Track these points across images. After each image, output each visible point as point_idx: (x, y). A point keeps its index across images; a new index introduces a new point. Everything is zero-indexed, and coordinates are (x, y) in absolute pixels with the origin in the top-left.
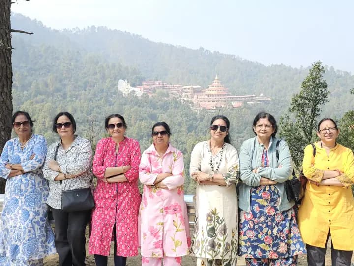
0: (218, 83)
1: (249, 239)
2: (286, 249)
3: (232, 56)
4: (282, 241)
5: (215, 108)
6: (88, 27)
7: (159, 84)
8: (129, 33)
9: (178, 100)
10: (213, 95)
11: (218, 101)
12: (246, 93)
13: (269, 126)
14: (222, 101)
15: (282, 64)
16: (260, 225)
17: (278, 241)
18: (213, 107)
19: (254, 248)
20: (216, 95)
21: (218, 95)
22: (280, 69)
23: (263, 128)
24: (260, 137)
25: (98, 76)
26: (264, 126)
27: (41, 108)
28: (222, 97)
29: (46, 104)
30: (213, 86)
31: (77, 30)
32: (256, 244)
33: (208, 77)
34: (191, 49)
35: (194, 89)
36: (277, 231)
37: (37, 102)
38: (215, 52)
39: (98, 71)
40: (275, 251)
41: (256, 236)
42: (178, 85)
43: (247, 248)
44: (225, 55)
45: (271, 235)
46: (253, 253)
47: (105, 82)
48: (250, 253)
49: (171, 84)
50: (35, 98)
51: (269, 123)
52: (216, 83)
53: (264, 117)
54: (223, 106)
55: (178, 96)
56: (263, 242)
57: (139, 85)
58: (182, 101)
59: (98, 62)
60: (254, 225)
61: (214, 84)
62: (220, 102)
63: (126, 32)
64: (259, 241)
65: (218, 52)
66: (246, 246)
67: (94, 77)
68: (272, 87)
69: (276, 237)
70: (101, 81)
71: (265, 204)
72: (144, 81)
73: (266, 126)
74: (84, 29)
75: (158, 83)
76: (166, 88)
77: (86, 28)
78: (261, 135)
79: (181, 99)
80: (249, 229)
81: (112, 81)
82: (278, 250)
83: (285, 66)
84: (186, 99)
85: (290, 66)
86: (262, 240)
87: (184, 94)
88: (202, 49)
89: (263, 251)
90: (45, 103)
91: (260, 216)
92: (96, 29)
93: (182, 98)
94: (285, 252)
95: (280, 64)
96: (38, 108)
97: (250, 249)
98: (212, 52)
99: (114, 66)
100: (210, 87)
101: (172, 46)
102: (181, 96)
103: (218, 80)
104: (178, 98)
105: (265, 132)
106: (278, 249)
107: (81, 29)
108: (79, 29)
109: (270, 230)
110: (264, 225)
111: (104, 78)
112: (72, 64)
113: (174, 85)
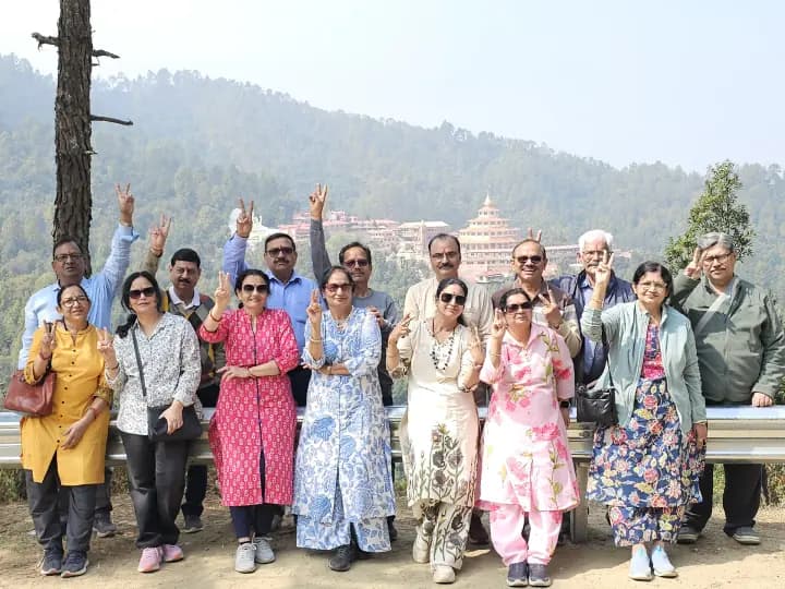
0: (492, 213)
1: (619, 475)
2: (680, 492)
3: (528, 143)
4: (672, 478)
5: (485, 280)
6: (150, 73)
7: (338, 219)
8: (258, 88)
9: (388, 259)
10: (479, 246)
11: (494, 262)
12: (565, 240)
13: (661, 286)
14: (502, 262)
15: (658, 162)
16: (639, 451)
17: (667, 478)
18: (481, 278)
19: (628, 490)
20: (486, 246)
21: (493, 245)
22: (654, 177)
23: (652, 288)
24: (644, 303)
25: (177, 201)
26: (652, 284)
27: (27, 285)
28: (503, 250)
29: (40, 275)
30: (479, 223)
31: (119, 80)
32: (631, 483)
33: (467, 200)
34: (420, 128)
35: (430, 229)
36: (667, 461)
37: (17, 272)
38: (483, 134)
39: (175, 186)
40: (662, 495)
41: (631, 471)
42: (385, 222)
43: (616, 489)
44: (510, 141)
45: (656, 468)
46: (624, 498)
47: (197, 216)
48: (620, 499)
49: (368, 219)
50: (12, 260)
51: (661, 281)
52: (485, 213)
53: (654, 270)
54: (506, 275)
55: (388, 249)
56: (641, 479)
57: (285, 223)
58: (398, 261)
59: (176, 164)
60: (629, 451)
61: (482, 217)
62: (497, 264)
63: (248, 84)
64: (635, 478)
65: (492, 135)
66: (614, 487)
67: (165, 203)
68: (636, 224)
69: (664, 470)
70: (184, 212)
71: (648, 416)
72: (298, 211)
73: (657, 285)
74: (140, 77)
75: (334, 217)
76: (357, 230)
77: (145, 75)
78: (648, 300)
79: (395, 257)
80: (619, 457)
81: (214, 212)
82: (667, 493)
83: (665, 167)
84: (408, 256)
85: (679, 169)
86: (640, 475)
87: (403, 244)
88: (447, 127)
89: (642, 495)
90: (37, 271)
91: (639, 437)
92: (171, 79)
93: (399, 255)
94: (677, 497)
95: (654, 162)
96: (21, 287)
97: (620, 492)
98: (476, 134)
99: (218, 172)
100: (472, 226)
101: (370, 121)
102: (395, 250)
103: (491, 206)
104: (387, 254)
105: (655, 294)
106: (666, 490)
107: (131, 79)
108: (126, 80)
109: (654, 460)
110: (645, 450)
111: (192, 204)
112: (109, 168)
113: (378, 222)
